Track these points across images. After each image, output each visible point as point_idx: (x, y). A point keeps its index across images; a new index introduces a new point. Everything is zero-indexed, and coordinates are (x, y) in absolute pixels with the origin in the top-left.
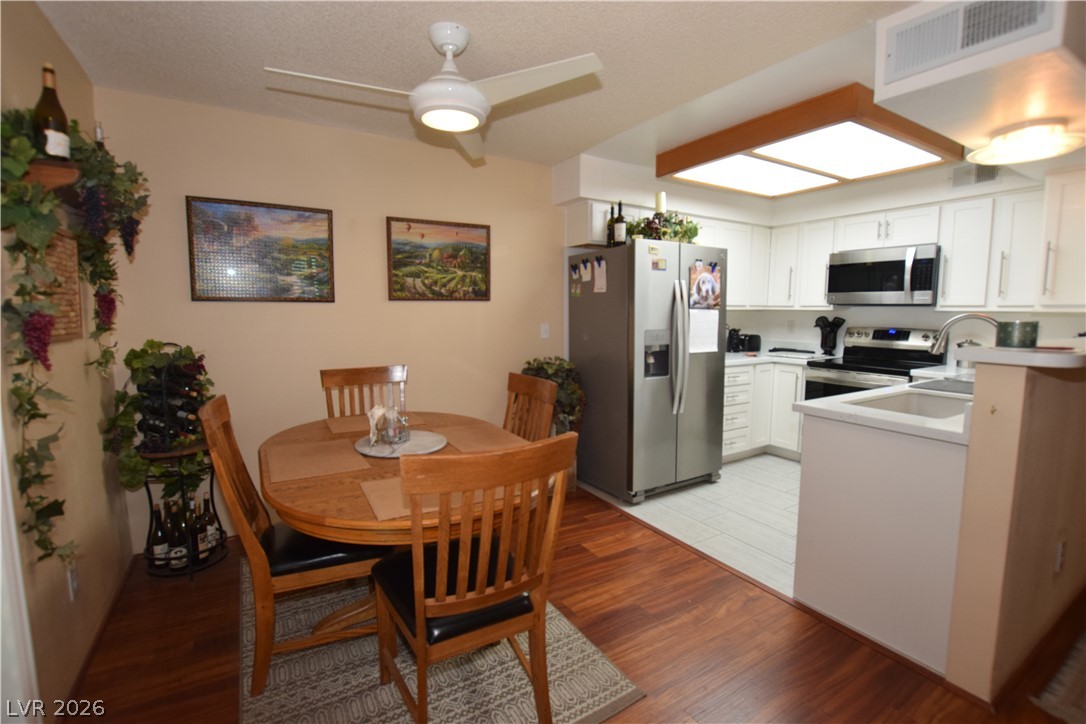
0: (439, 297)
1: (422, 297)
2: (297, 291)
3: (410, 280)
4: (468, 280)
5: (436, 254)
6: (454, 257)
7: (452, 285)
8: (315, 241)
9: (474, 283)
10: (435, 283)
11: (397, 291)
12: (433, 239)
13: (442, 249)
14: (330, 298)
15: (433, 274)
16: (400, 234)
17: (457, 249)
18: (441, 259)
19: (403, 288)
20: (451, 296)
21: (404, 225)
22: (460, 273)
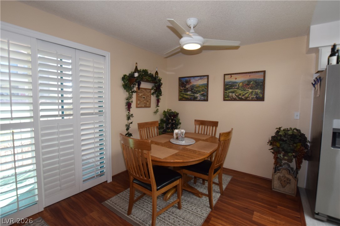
0: (241, 100)
1: (235, 100)
2: (199, 98)
3: (230, 94)
4: (254, 93)
5: (241, 84)
6: (248, 85)
7: (247, 95)
8: (204, 84)
9: (257, 94)
10: (240, 94)
11: (226, 98)
12: (240, 79)
13: (243, 83)
14: (207, 100)
15: (239, 92)
16: (228, 79)
17: (249, 82)
18: (243, 86)
19: (228, 97)
20: (246, 99)
21: (230, 76)
22: (250, 91)
